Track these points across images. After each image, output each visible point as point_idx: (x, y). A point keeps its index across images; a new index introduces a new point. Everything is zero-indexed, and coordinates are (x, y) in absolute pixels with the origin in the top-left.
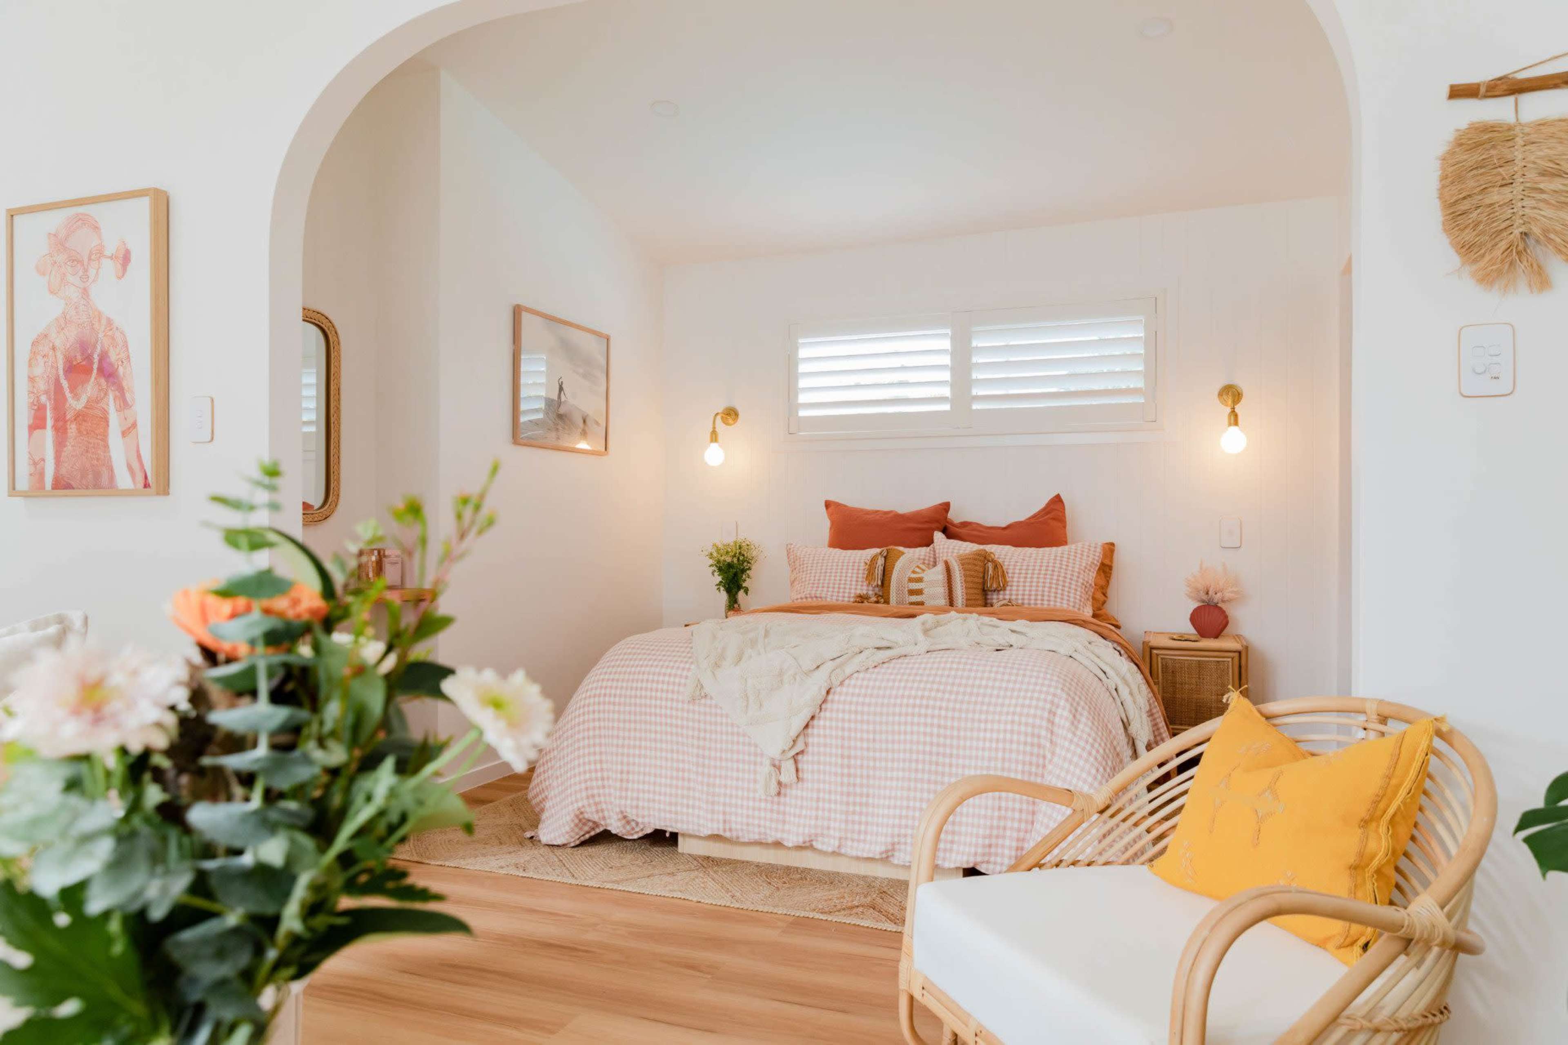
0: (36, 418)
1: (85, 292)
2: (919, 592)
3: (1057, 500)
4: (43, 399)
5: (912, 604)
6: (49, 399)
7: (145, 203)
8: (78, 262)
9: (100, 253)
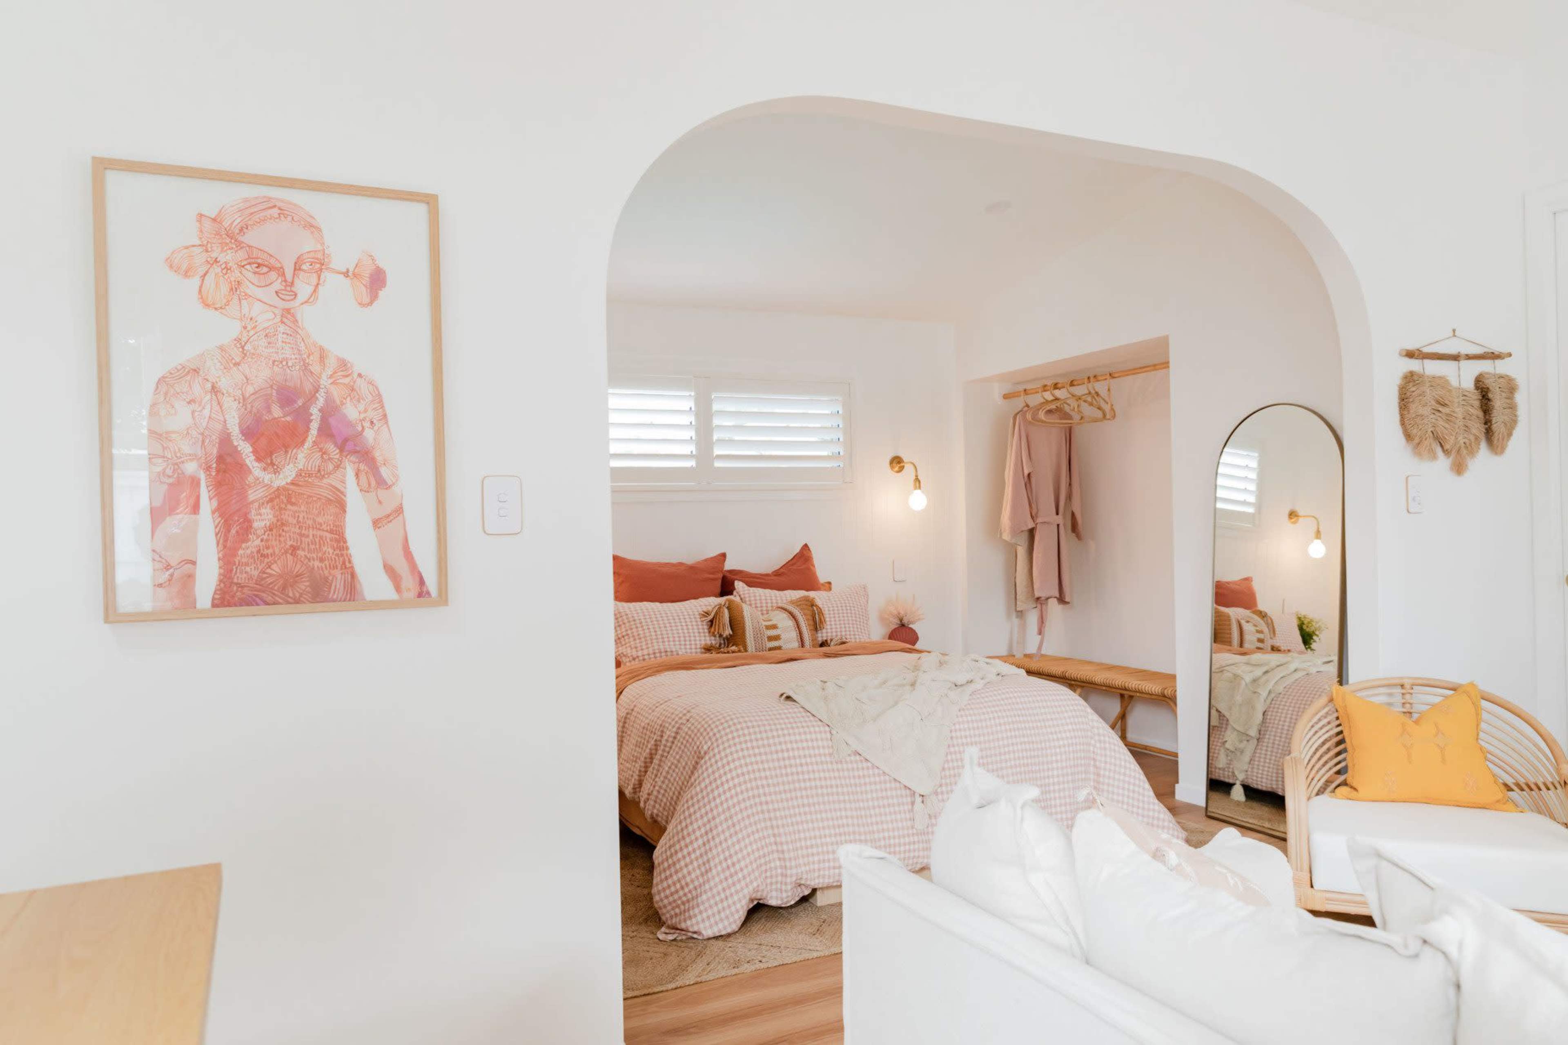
0: (170, 497)
1: (288, 315)
2: (777, 638)
3: (806, 546)
4: (190, 468)
5: (770, 649)
6: (205, 468)
8: (271, 268)
9: (321, 264)
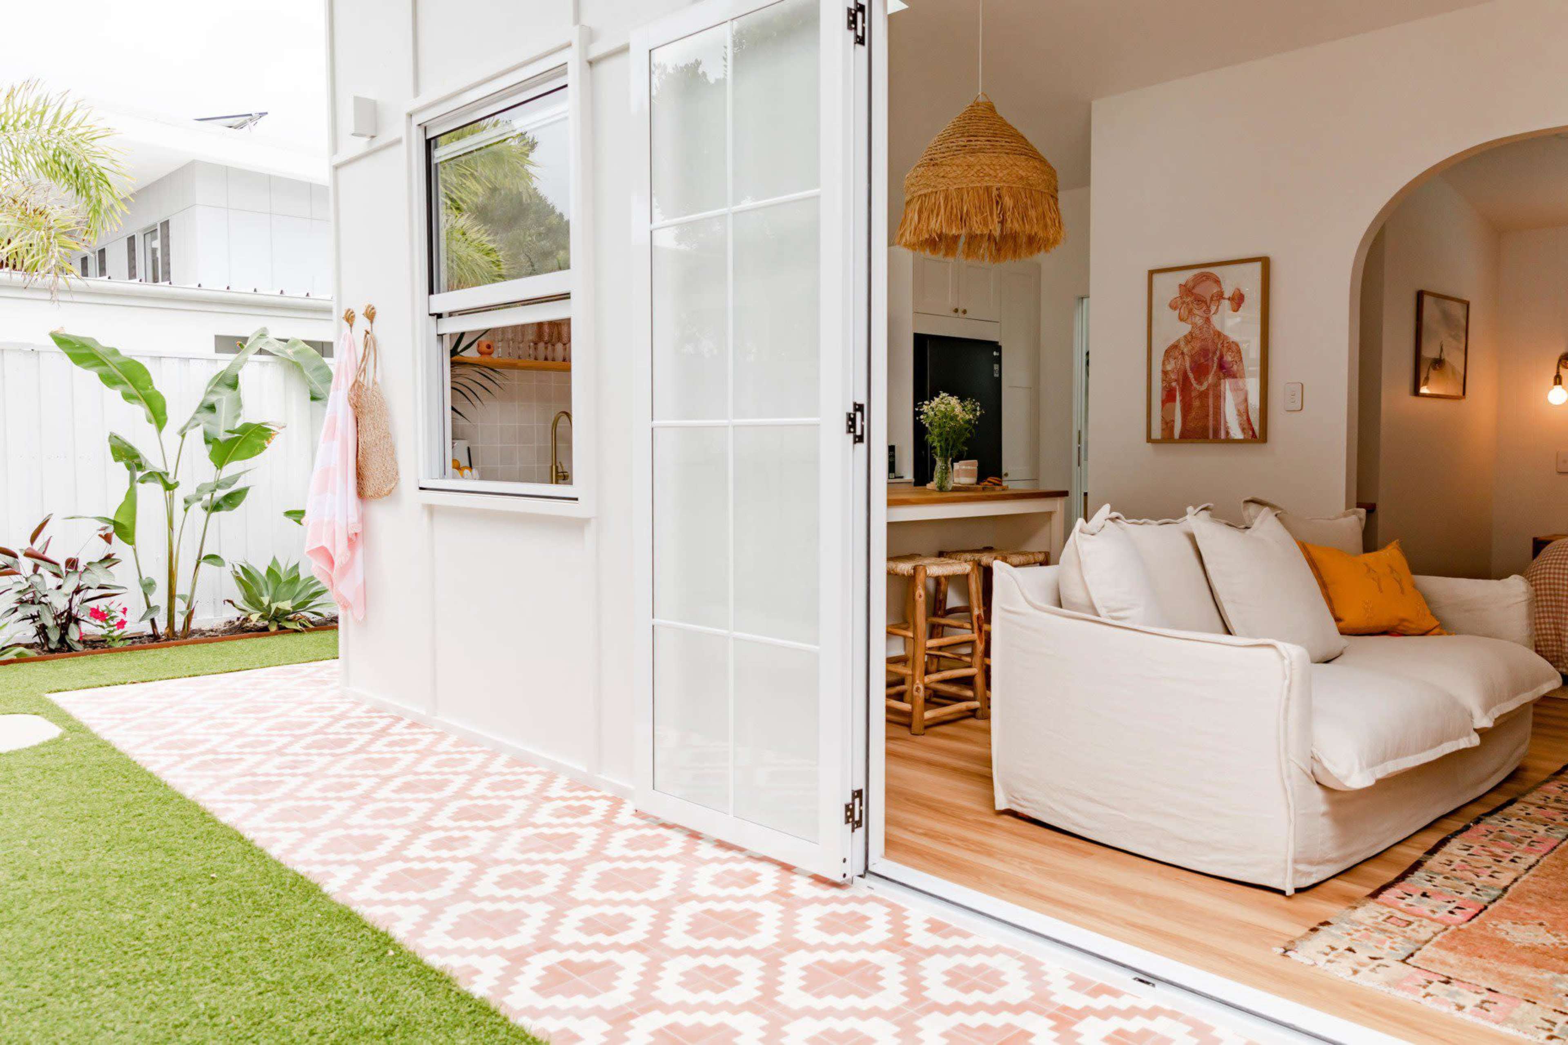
0: (1168, 396)
1: (1208, 320)
4: (1174, 384)
6: (1178, 384)
7: (1258, 266)
8: (1202, 301)
9: (1220, 296)
